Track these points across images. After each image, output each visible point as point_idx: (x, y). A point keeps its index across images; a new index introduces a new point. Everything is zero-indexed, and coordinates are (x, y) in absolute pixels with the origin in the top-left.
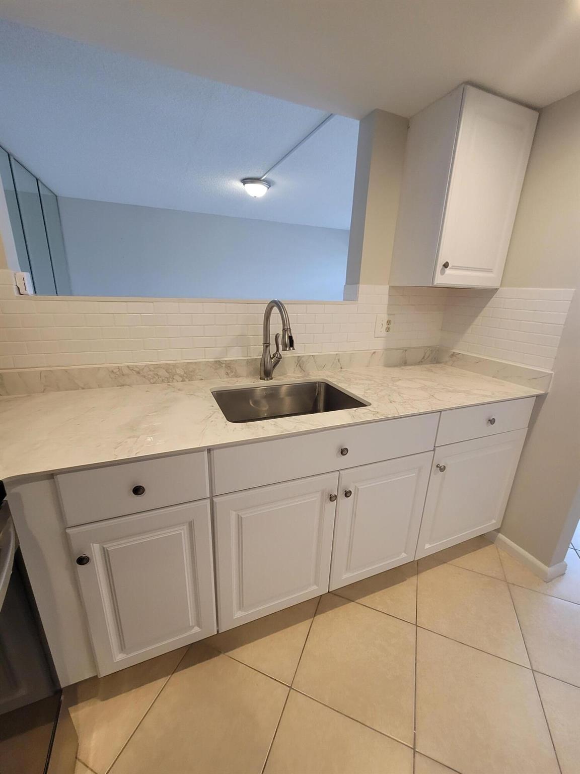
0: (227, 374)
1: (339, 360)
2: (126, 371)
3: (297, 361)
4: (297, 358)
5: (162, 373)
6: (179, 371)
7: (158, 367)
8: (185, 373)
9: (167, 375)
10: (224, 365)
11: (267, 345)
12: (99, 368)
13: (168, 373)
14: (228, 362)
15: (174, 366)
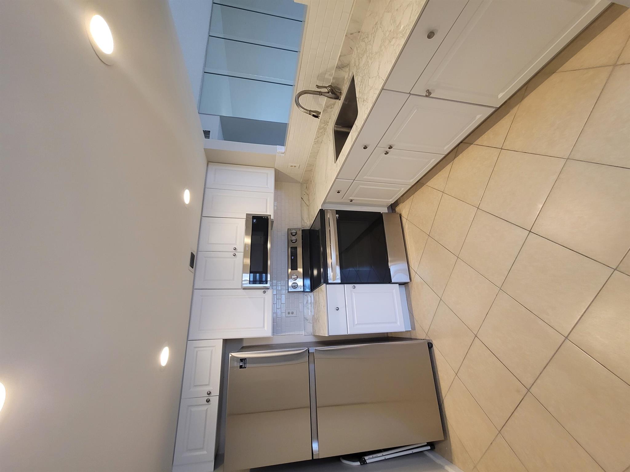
0: (331, 108)
1: (352, 34)
2: (316, 140)
3: (339, 69)
4: (337, 69)
5: (321, 131)
6: (323, 125)
7: (318, 132)
8: (324, 124)
9: (322, 130)
10: (326, 109)
11: (320, 93)
12: (313, 146)
13: (322, 129)
14: (325, 107)
15: (319, 127)
